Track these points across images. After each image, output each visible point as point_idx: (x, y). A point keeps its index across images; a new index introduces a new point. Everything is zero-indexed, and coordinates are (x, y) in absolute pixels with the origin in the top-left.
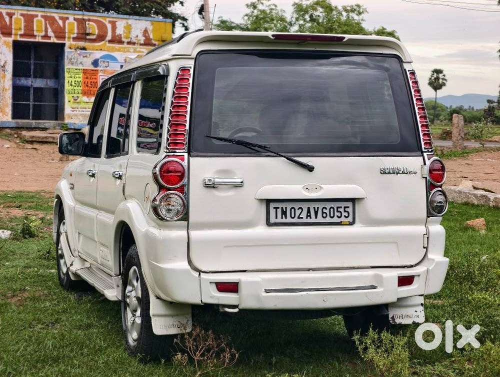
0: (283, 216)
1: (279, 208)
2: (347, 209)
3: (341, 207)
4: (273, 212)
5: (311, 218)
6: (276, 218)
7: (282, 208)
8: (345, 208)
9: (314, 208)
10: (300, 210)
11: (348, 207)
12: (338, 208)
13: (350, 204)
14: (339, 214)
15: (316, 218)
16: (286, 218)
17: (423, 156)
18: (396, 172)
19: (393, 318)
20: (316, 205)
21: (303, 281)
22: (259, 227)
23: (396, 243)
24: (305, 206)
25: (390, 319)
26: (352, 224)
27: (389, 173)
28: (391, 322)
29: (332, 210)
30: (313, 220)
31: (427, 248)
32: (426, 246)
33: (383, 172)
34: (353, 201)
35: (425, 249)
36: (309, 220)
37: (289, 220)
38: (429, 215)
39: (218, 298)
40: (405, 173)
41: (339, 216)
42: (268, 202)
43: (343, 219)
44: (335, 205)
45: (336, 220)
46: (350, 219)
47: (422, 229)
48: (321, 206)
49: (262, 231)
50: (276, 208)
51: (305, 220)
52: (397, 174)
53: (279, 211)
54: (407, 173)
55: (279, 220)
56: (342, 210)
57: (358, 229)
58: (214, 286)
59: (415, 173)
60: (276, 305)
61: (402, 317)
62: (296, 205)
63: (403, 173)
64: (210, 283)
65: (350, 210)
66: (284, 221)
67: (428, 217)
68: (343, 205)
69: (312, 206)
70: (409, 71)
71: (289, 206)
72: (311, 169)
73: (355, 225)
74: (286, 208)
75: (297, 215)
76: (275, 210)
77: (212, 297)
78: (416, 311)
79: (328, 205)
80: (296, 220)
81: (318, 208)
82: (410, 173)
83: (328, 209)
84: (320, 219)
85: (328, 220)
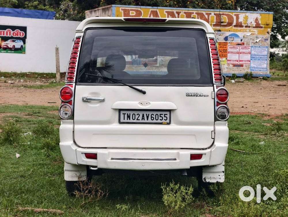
0: (128, 118)
1: (126, 114)
2: (166, 116)
3: (162, 114)
4: (122, 116)
5: (144, 120)
6: (124, 119)
7: (128, 114)
8: (165, 115)
9: (147, 114)
10: (138, 115)
11: (167, 114)
12: (160, 115)
13: (168, 113)
14: (161, 118)
15: (148, 119)
16: (130, 119)
17: (213, 86)
18: (196, 95)
19: (205, 179)
20: (148, 113)
21: (135, 154)
22: (114, 124)
23: (194, 135)
24: (141, 113)
25: (203, 179)
26: (169, 124)
27: (191, 96)
28: (203, 181)
29: (157, 116)
30: (146, 121)
31: (214, 139)
32: (213, 137)
33: (188, 95)
34: (170, 111)
35: (213, 140)
36: (143, 121)
37: (131, 121)
38: (216, 120)
39: (86, 162)
40: (201, 96)
41: (161, 119)
42: (120, 110)
43: (163, 121)
44: (159, 113)
45: (159, 121)
46: (168, 121)
47: (211, 128)
48: (150, 113)
49: (116, 126)
50: (124, 114)
51: (141, 121)
52: (196, 96)
53: (126, 116)
54: (203, 96)
55: (126, 121)
56: (163, 116)
57: (173, 127)
58: (84, 155)
59: (208, 96)
60: (115, 167)
61: (211, 178)
62: (136, 113)
63: (200, 96)
64: (82, 153)
65: (168, 116)
66: (129, 121)
67: (215, 121)
68: (164, 113)
69: (145, 113)
70: (209, 38)
71: (131, 113)
72: (144, 93)
73: (171, 125)
74: (130, 114)
75: (136, 118)
76: (123, 115)
77: (83, 161)
78: (219, 176)
79: (155, 113)
80: (135, 121)
81: (149, 114)
82: (204, 96)
83: (155, 115)
84: (150, 120)
85: (155, 121)
